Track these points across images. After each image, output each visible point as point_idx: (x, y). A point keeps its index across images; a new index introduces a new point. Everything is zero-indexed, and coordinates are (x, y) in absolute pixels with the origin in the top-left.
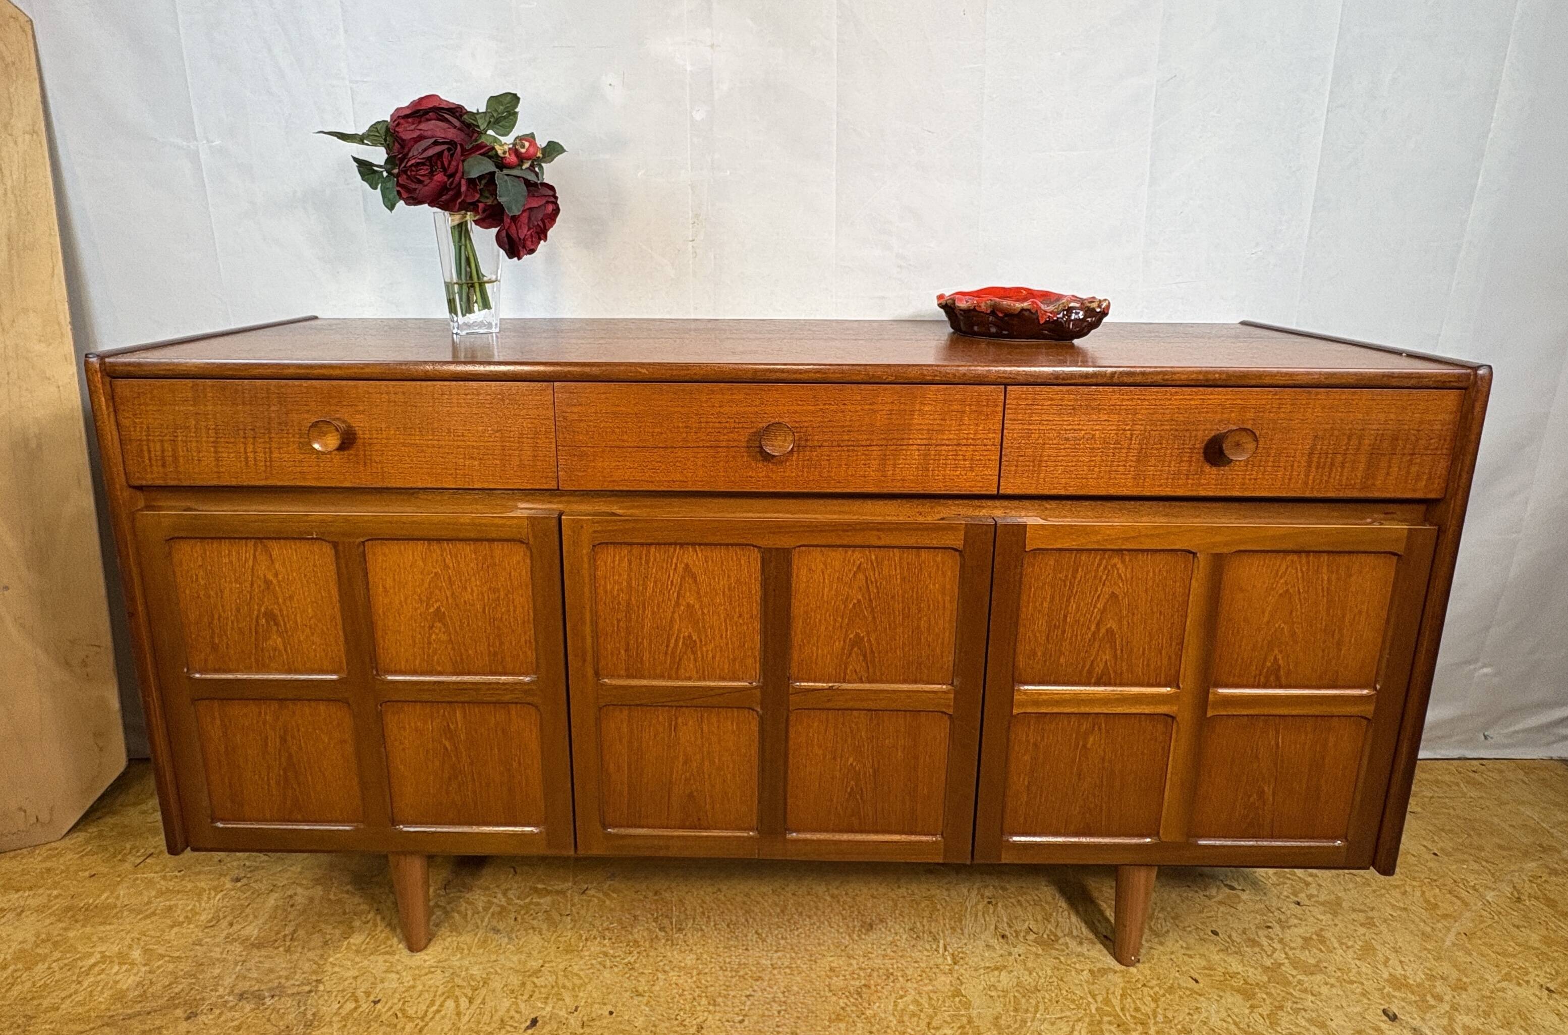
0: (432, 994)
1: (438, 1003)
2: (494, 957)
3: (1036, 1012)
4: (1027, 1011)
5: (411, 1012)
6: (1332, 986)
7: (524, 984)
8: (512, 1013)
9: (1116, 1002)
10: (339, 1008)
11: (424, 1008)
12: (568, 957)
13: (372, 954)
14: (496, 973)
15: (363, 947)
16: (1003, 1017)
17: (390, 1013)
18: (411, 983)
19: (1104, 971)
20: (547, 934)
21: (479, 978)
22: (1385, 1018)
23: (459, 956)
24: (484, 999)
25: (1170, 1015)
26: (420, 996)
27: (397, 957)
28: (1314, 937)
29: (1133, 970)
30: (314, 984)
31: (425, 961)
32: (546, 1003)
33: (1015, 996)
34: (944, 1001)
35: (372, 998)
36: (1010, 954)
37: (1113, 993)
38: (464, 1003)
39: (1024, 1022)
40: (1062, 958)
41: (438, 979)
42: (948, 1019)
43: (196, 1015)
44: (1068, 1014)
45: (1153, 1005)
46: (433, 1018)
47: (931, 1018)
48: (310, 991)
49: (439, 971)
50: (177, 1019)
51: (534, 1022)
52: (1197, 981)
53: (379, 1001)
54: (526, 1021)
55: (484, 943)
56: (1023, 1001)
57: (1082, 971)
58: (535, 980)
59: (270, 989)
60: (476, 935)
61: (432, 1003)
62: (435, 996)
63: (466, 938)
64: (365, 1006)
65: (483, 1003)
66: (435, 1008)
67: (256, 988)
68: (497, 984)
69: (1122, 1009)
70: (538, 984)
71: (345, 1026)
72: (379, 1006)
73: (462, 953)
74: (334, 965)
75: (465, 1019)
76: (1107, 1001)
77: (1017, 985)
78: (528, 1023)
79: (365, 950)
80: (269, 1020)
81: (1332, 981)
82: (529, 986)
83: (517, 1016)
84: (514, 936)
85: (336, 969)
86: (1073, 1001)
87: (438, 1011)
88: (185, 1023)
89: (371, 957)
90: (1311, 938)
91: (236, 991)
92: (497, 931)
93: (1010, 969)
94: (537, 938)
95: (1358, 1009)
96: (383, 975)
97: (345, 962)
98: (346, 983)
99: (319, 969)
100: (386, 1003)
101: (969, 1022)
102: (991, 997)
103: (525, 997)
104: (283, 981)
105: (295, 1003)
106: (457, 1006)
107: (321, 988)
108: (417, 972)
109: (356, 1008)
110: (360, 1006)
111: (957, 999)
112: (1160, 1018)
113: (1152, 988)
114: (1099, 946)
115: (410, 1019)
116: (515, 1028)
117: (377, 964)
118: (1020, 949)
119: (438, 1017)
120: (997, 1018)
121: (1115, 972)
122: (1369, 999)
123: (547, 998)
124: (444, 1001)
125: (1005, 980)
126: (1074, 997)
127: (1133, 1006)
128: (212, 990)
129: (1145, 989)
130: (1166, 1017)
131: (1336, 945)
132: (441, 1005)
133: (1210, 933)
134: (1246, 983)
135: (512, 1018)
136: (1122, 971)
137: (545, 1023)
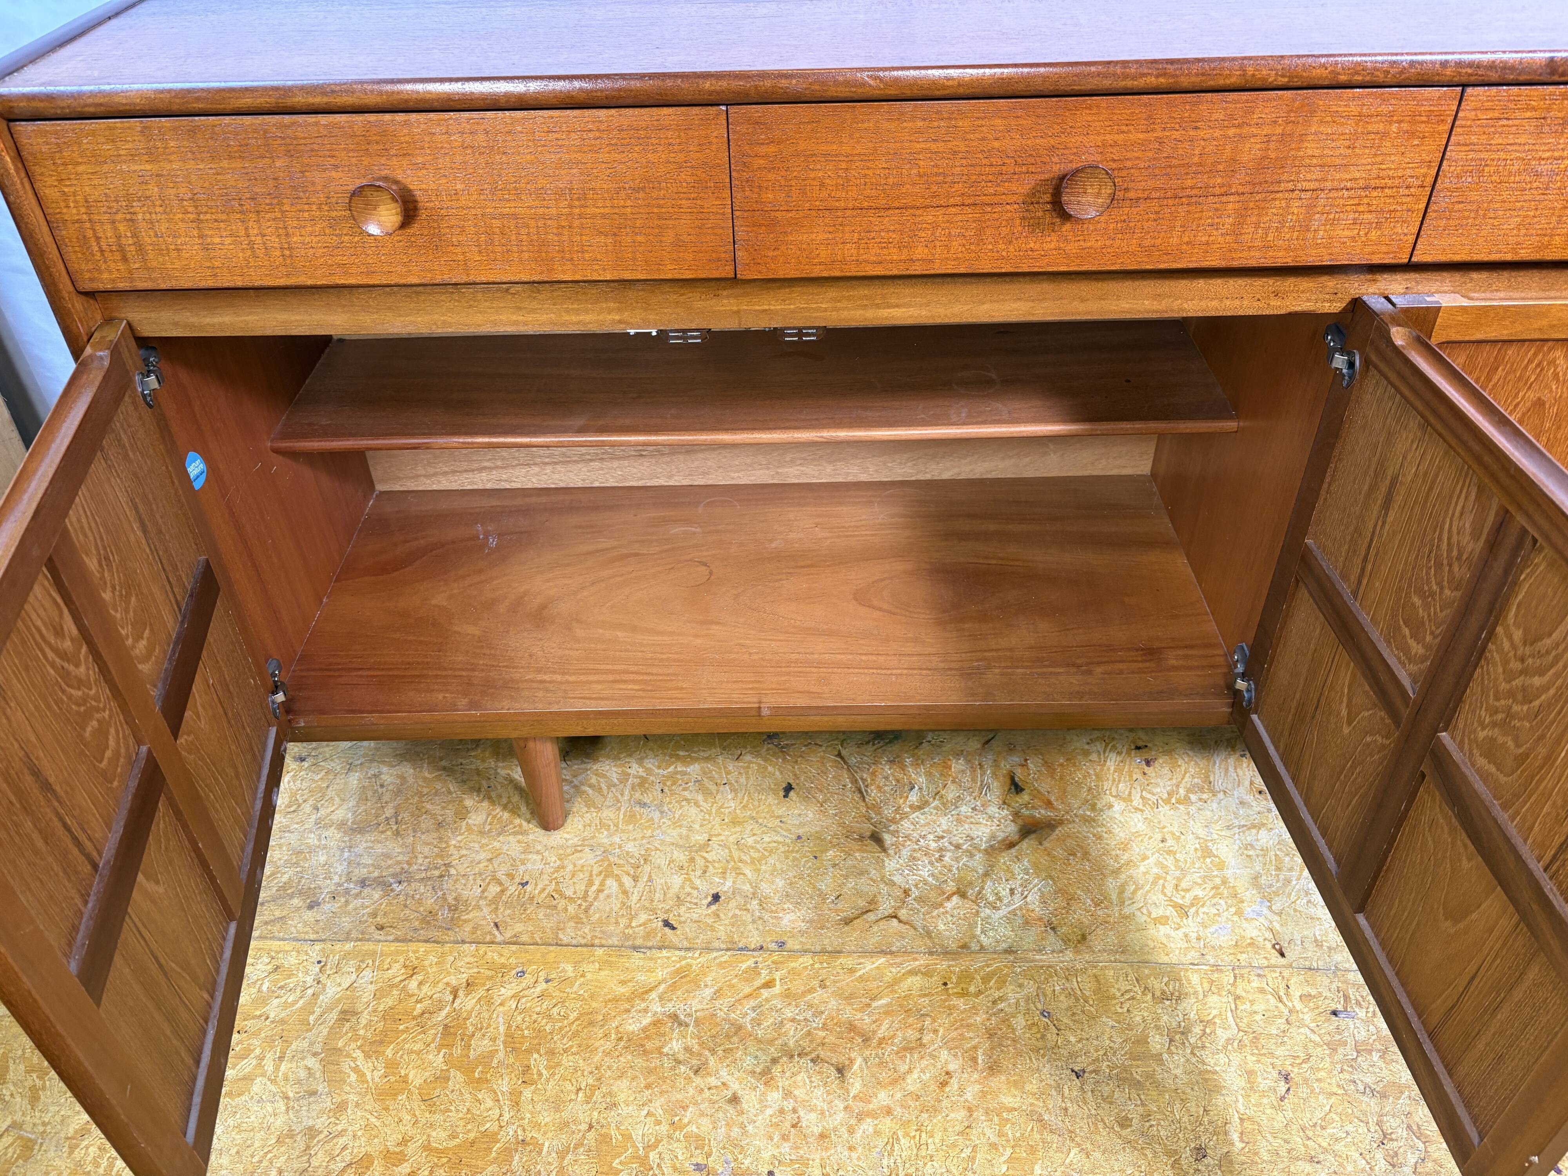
0: (587, 874)
1: (597, 883)
2: (648, 833)
5: (569, 893)
7: (692, 860)
8: (688, 889)
10: (483, 892)
11: (583, 888)
12: (738, 829)
13: (499, 834)
14: (657, 849)
15: (487, 828)
16: (1264, 877)
17: (544, 895)
18: (558, 862)
20: (705, 806)
21: (638, 856)
23: (606, 833)
24: (650, 876)
26: (573, 876)
27: (531, 837)
30: (443, 868)
31: (567, 840)
32: (725, 878)
33: (1276, 855)
34: (1193, 863)
35: (517, 880)
38: (627, 881)
39: (1288, 880)
41: (588, 858)
43: (319, 904)
46: (595, 899)
47: (1179, 879)
48: (441, 876)
49: (587, 849)
50: (298, 909)
51: (716, 898)
53: (527, 883)
54: (706, 897)
55: (631, 818)
56: (1288, 858)
58: (705, 855)
59: (394, 875)
60: (619, 809)
61: (590, 883)
62: (591, 876)
63: (608, 814)
64: (512, 889)
65: (650, 879)
66: (594, 888)
67: (376, 874)
68: (660, 859)
70: (710, 859)
71: (497, 908)
72: (528, 888)
73: (608, 830)
74: (458, 848)
75: (635, 898)
77: (1279, 843)
78: (710, 899)
79: (490, 831)
80: (405, 906)
82: (700, 862)
83: (695, 893)
84: (666, 808)
85: (464, 852)
87: (600, 891)
88: (309, 913)
89: (501, 838)
91: (354, 879)
92: (643, 805)
93: (1268, 826)
94: (693, 811)
96: (523, 856)
97: (472, 845)
98: (481, 865)
99: (443, 853)
100: (536, 885)
101: (1223, 883)
102: (1249, 856)
103: (699, 873)
104: (406, 866)
105: (429, 888)
106: (621, 885)
107: (453, 871)
108: (561, 852)
109: (502, 891)
110: (507, 889)
111: (1208, 860)
115: (570, 899)
116: (696, 904)
117: (511, 845)
119: (602, 896)
120: (1255, 878)
123: (724, 873)
124: (604, 880)
125: (1265, 837)
128: (325, 878)
132: (602, 884)
135: (689, 894)
137: (729, 899)
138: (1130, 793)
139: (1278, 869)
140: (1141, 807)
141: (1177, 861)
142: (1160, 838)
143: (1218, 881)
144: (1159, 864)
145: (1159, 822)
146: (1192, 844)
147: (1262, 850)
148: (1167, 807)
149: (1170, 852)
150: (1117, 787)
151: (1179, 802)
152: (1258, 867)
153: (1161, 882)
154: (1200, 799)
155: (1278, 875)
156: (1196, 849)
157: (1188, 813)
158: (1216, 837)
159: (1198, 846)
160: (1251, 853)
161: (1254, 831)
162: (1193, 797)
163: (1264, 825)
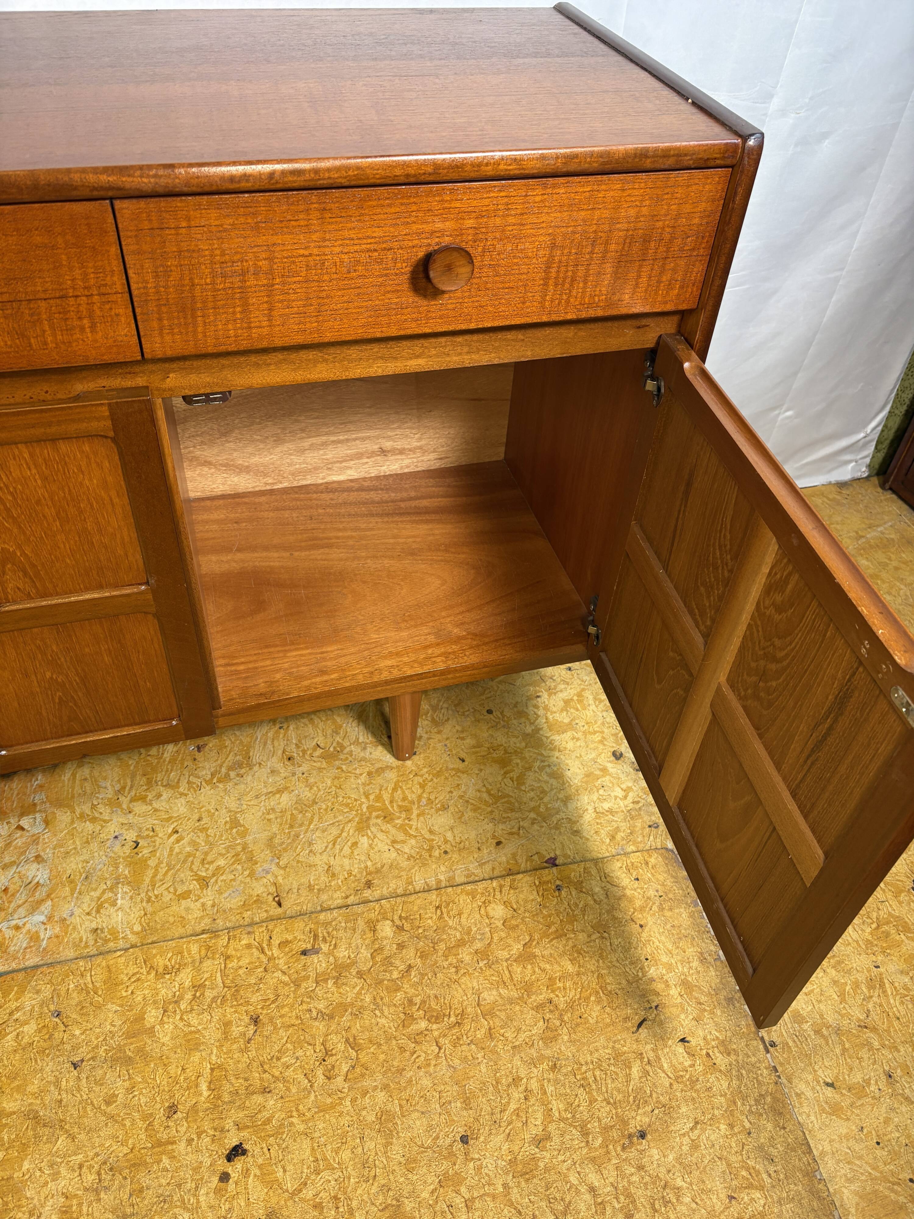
3: (310, 824)
4: (301, 825)
6: (578, 739)
9: (386, 796)
16: (278, 837)
19: (380, 771)
22: (613, 758)
25: (432, 797)
28: (575, 698)
29: (409, 763)
33: (292, 814)
34: (222, 836)
36: (294, 774)
37: (386, 789)
39: (297, 836)
40: (344, 767)
42: (224, 851)
44: (341, 818)
45: (420, 791)
47: (206, 854)
52: (463, 761)
56: (300, 816)
57: (361, 774)
69: (391, 802)
76: (379, 798)
77: (296, 803)
81: (580, 735)
86: (347, 805)
90: (572, 699)
93: (291, 789)
95: (593, 755)
101: (244, 849)
102: (269, 820)
111: (234, 830)
112: (424, 801)
113: (422, 776)
114: (380, 748)
118: (305, 768)
120: (271, 839)
121: (392, 768)
122: (604, 745)
125: (285, 800)
126: (349, 801)
127: (401, 796)
129: (416, 778)
130: (429, 799)
131: (591, 702)
133: (486, 713)
134: (506, 752)
136: (397, 767)
138: (179, 780)
139: (291, 826)
140: (186, 792)
141: (208, 836)
142: (197, 818)
143: (239, 848)
144: (193, 843)
145: (199, 803)
146: (224, 817)
147: (281, 812)
148: (208, 788)
149: (204, 830)
150: (169, 777)
151: (219, 781)
152: (275, 828)
153: (191, 859)
154: (238, 775)
155: (289, 833)
156: (226, 822)
157: (226, 789)
158: (245, 806)
159: (228, 819)
160: (272, 816)
161: (278, 796)
162: (232, 774)
163: (286, 788)
